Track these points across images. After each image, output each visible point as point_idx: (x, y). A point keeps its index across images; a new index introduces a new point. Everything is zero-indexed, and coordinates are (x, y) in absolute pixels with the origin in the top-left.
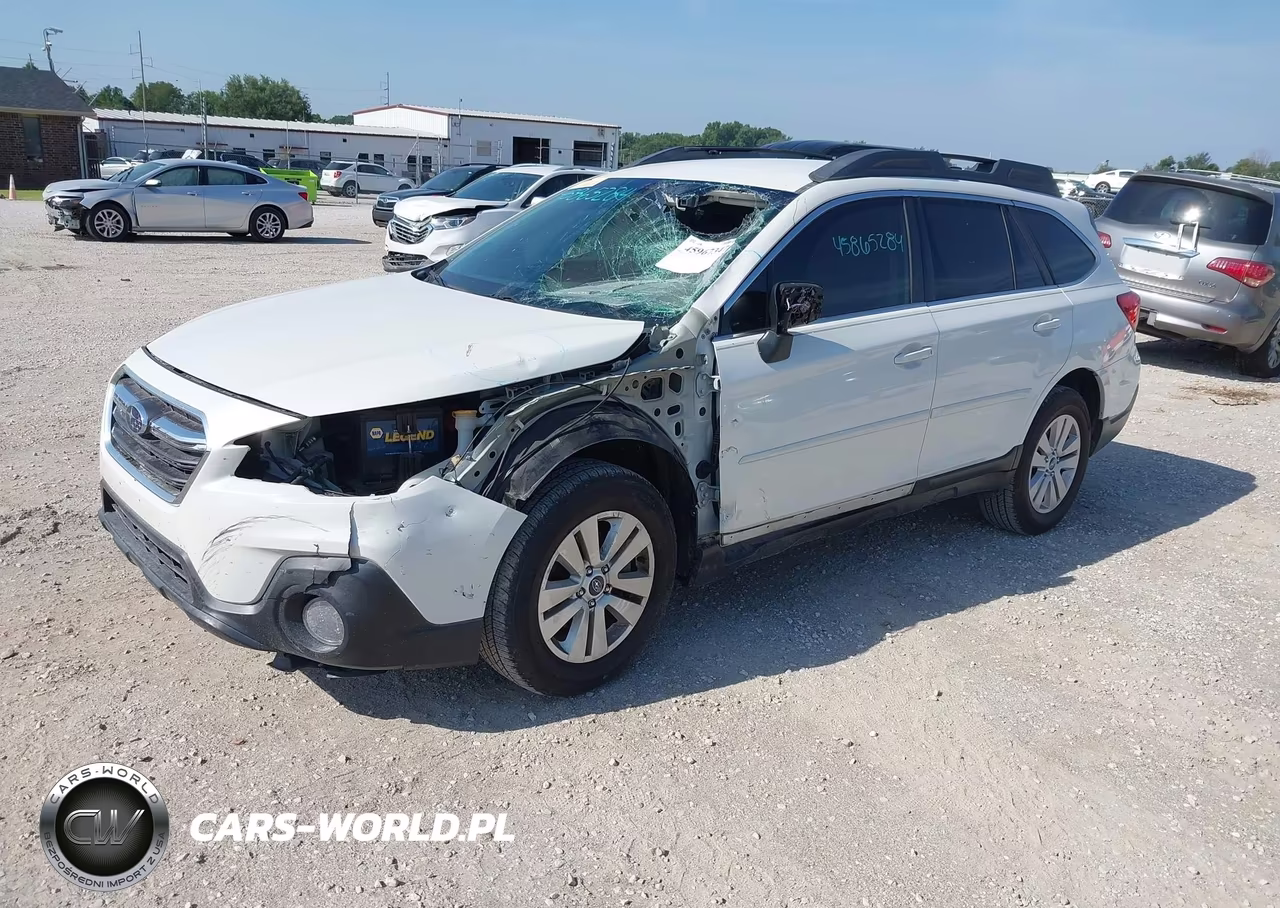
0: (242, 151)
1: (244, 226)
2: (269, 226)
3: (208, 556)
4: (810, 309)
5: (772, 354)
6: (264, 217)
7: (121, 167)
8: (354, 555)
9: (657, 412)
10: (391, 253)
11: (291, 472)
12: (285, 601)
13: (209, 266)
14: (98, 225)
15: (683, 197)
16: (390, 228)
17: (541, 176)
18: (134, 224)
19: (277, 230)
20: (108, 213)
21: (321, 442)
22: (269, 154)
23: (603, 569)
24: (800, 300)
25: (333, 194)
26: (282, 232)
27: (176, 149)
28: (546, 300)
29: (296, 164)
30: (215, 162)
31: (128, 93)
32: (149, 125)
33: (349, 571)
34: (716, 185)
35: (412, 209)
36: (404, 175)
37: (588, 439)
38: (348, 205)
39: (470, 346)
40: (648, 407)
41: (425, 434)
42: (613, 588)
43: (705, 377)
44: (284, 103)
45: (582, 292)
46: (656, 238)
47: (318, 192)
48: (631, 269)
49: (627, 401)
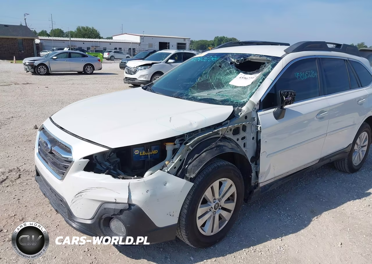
0: (81, 48)
1: (82, 70)
2: (89, 70)
3: (73, 201)
4: (291, 100)
5: (278, 116)
6: (88, 67)
7: (45, 53)
8: (130, 203)
9: (238, 140)
10: (126, 77)
11: (105, 168)
12: (103, 219)
13: (71, 82)
14: (39, 71)
15: (238, 59)
16: (126, 70)
17: (171, 53)
18: (49, 70)
19: (91, 71)
20: (42, 67)
21: (115, 154)
22: (88, 49)
23: (219, 200)
24: (288, 96)
25: (107, 60)
26: (93, 71)
27: (62, 48)
28: (192, 97)
29: (96, 51)
30: (73, 51)
31: (49, 32)
32: (54, 41)
33: (128, 209)
34: (250, 55)
35: (132, 64)
36: (128, 54)
37: (216, 153)
38: (111, 63)
39: (171, 118)
40: (234, 138)
41: (155, 152)
42: (222, 207)
43: (255, 126)
44: (93, 34)
45: (204, 94)
46: (228, 74)
47: (103, 59)
48: (220, 85)
49: (228, 136)
